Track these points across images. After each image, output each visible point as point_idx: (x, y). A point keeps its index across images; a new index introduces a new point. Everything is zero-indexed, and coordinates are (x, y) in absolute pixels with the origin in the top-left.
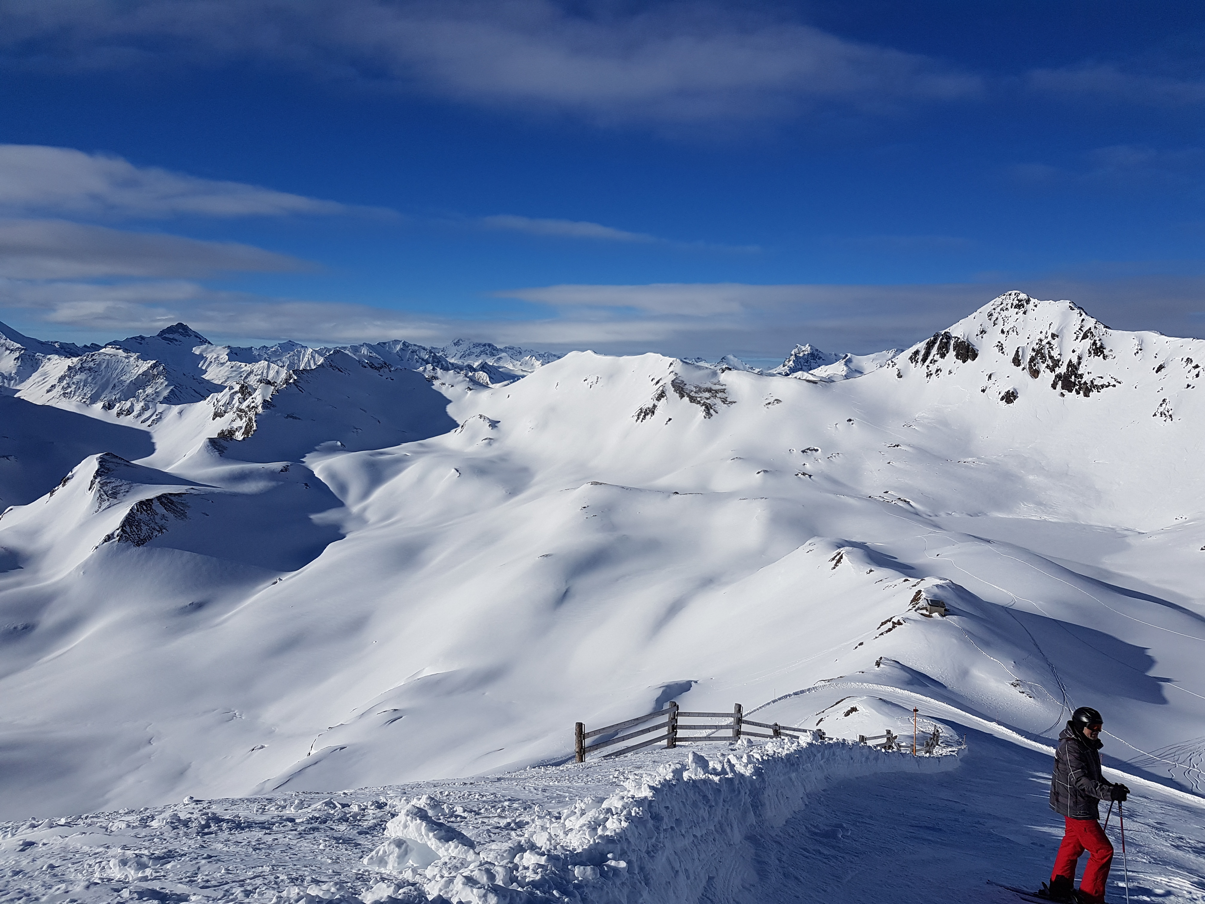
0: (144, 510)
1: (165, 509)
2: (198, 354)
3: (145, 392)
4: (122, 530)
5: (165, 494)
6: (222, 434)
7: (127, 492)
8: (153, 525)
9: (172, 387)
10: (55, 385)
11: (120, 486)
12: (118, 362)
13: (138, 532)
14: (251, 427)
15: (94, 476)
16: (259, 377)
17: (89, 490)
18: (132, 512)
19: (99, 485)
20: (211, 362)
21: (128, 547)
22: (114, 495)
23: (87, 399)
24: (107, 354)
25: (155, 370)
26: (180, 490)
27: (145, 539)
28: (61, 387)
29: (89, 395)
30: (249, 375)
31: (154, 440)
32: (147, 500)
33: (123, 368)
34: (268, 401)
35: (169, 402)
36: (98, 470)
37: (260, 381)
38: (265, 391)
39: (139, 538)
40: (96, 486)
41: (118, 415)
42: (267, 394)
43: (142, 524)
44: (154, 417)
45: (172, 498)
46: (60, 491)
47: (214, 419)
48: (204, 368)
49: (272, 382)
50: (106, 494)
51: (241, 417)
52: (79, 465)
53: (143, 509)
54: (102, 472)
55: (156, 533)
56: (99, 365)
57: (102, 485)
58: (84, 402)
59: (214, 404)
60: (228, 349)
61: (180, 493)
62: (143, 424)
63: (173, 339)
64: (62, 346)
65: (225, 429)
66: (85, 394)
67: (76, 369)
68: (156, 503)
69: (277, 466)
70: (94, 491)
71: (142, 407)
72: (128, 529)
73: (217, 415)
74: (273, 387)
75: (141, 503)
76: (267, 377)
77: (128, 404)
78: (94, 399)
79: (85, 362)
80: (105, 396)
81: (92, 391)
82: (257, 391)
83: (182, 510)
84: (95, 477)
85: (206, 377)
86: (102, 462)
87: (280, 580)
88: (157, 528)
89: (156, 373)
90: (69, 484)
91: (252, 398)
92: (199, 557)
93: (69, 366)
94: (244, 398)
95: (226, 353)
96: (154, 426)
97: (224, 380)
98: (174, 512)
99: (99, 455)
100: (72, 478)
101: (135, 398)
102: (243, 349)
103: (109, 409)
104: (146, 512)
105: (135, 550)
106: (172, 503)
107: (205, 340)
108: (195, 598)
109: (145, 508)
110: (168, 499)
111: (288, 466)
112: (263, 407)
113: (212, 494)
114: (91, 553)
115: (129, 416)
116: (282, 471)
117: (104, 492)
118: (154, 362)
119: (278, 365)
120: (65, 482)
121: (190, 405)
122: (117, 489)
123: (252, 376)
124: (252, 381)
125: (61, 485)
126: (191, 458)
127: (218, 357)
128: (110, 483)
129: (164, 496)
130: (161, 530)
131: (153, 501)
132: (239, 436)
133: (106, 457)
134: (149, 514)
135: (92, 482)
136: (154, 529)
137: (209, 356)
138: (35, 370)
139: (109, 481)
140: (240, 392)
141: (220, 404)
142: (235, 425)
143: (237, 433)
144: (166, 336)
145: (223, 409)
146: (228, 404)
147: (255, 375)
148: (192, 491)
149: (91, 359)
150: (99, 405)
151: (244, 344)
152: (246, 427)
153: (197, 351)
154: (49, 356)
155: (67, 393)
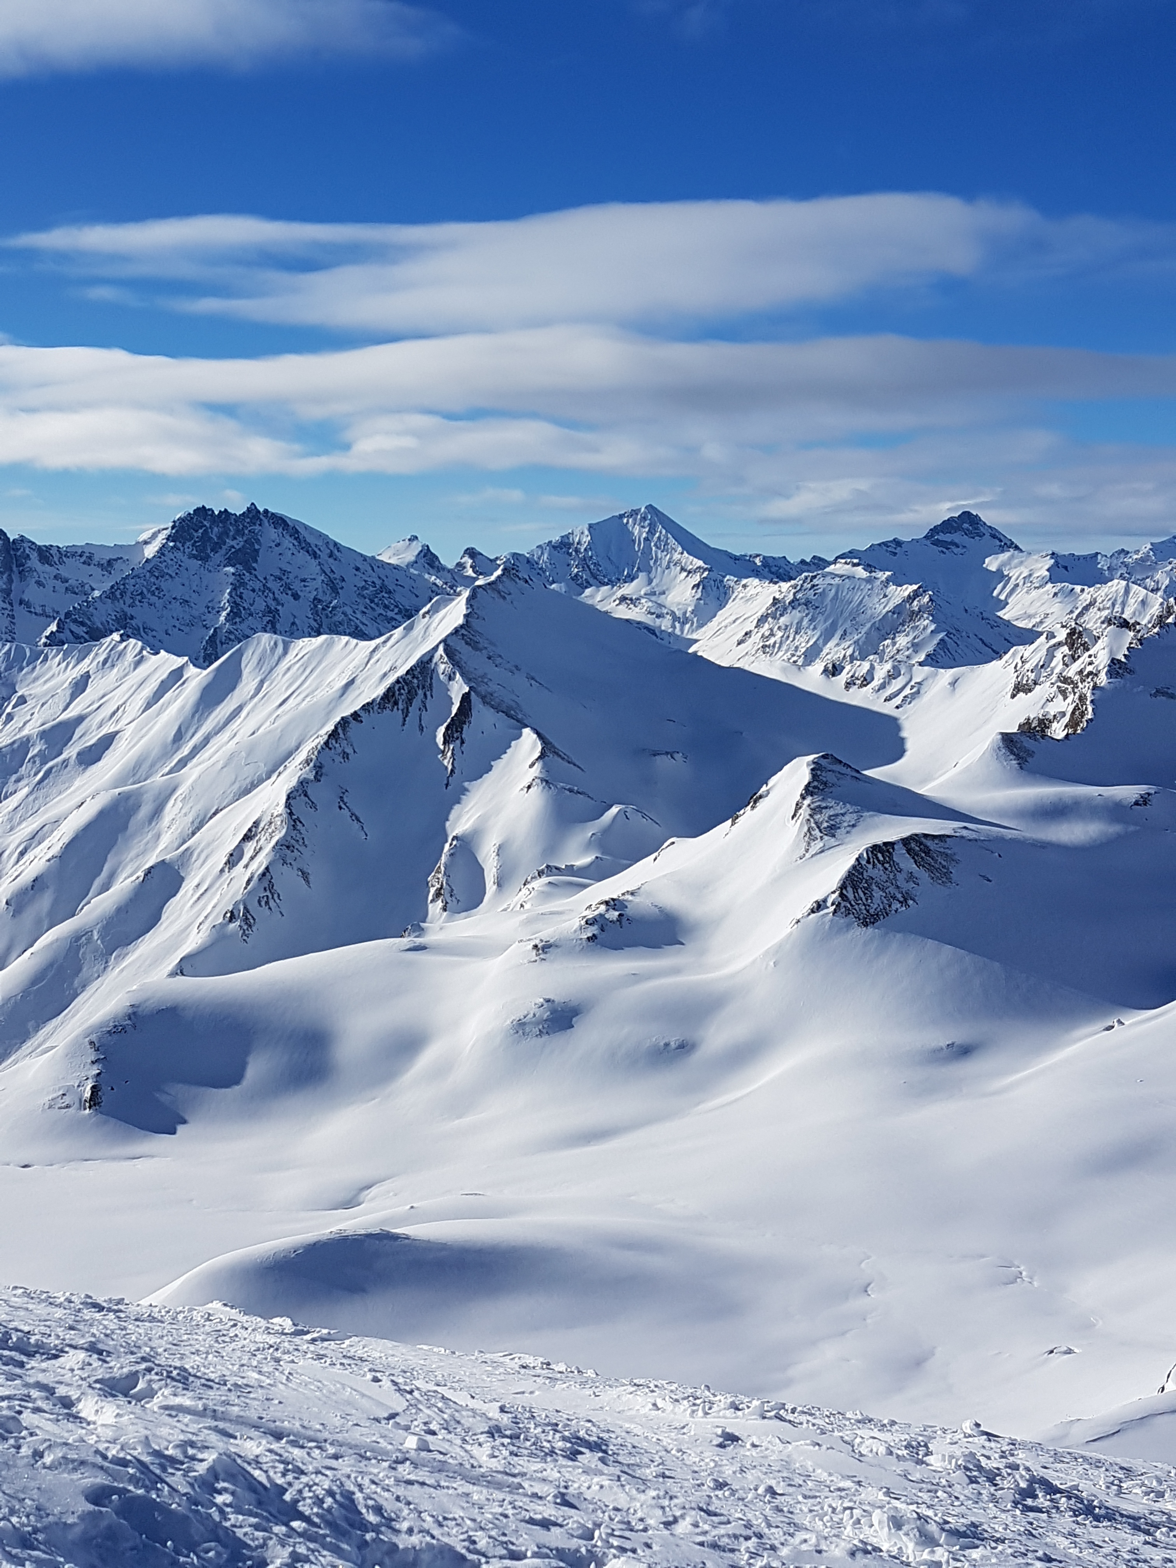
0: (879, 861)
1: (916, 862)
2: (994, 570)
3: (894, 644)
4: (841, 895)
5: (916, 835)
6: (1026, 728)
7: (854, 826)
8: (892, 890)
9: (942, 635)
10: (751, 631)
11: (843, 815)
12: (853, 589)
13: (867, 900)
14: (1082, 714)
15: (801, 795)
16: (1106, 613)
17: (793, 818)
18: (860, 863)
19: (809, 812)
20: (1017, 585)
21: (848, 926)
22: (831, 830)
23: (800, 657)
24: (837, 575)
25: (915, 603)
26: (942, 829)
27: (877, 915)
28: (760, 635)
29: (803, 650)
30: (1086, 608)
31: (904, 734)
32: (885, 844)
33: (862, 601)
34: (1119, 661)
35: (934, 663)
36: (809, 783)
37: (1109, 621)
38: (1116, 638)
39: (868, 911)
40: (804, 812)
41: (848, 685)
42: (1119, 648)
43: (874, 887)
44: (907, 691)
45: (929, 843)
46: (748, 816)
47: (1013, 696)
48: (1002, 597)
49: (1131, 621)
50: (818, 827)
51: (1064, 693)
52: (779, 774)
53: (877, 858)
54: (815, 787)
55: (896, 905)
56: (823, 594)
57: (815, 810)
58: (795, 662)
59: (1015, 667)
60: (1052, 558)
61: (943, 836)
62: (887, 703)
63: (953, 543)
64: (766, 561)
65: (1032, 717)
66: (797, 648)
67: (784, 603)
68: (900, 850)
69: (1128, 792)
70: (799, 821)
71: (889, 672)
72: (850, 894)
73: (1020, 688)
74: (1132, 634)
75: (875, 848)
76: (1123, 613)
77: (866, 666)
78: (811, 656)
79: (800, 590)
80: (828, 651)
81: (808, 642)
82: (1100, 641)
83: (944, 867)
84: (803, 797)
85: (1005, 614)
86: (816, 770)
87: (1120, 1022)
88: (899, 896)
89: (916, 609)
90: (762, 805)
91: (1090, 656)
92: (968, 959)
93: (774, 598)
94: (1073, 657)
95: (1047, 567)
96: (907, 707)
97: (1038, 620)
98: (930, 869)
99: (811, 758)
100: (767, 796)
101: (876, 656)
102: (1079, 557)
103: (834, 675)
104: (883, 865)
105: (859, 933)
106: (927, 851)
107: (1009, 543)
108: (958, 1034)
109: (881, 858)
110: (921, 843)
111: (1149, 794)
112: (1111, 673)
113: (1001, 839)
114: (789, 930)
115: (865, 689)
116: (1137, 803)
117: (816, 823)
118: (915, 587)
119: (1145, 588)
120: (755, 802)
121: (972, 670)
122: (838, 820)
123: (1093, 610)
124: (1093, 621)
125: (749, 807)
126: (967, 769)
127: (1030, 575)
128: (826, 808)
129: (914, 838)
130: (906, 900)
131: (896, 847)
132: (1058, 731)
133: (824, 762)
134: (886, 869)
135: (797, 804)
136: (894, 898)
137: (1014, 574)
138: (721, 606)
139: (824, 805)
140: (1066, 643)
141: (1028, 666)
142: (1053, 709)
143: (1055, 725)
144: (940, 538)
145: (1032, 676)
146: (1042, 667)
147: (1099, 609)
148: (965, 833)
149: (809, 586)
150: (818, 667)
151: (1082, 549)
152: (1073, 713)
153: (992, 563)
154: (744, 581)
155: (769, 646)
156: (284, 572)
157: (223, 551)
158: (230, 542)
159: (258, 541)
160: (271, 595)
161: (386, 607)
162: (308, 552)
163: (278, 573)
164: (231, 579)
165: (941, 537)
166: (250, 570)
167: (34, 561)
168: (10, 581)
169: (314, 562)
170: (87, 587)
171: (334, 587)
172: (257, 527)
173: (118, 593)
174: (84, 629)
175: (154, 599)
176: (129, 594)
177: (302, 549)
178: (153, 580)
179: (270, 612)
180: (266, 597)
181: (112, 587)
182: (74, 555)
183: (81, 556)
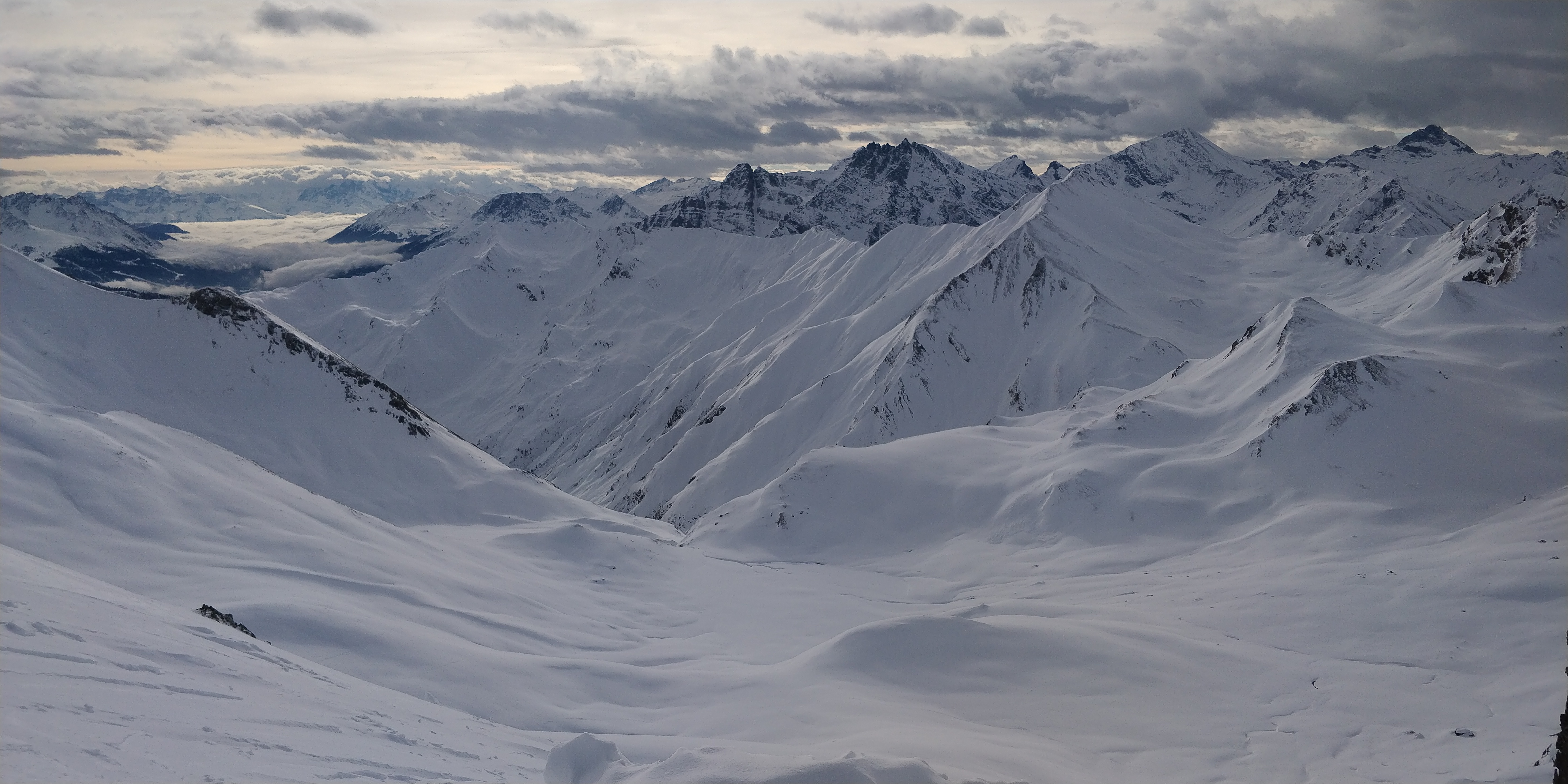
0: (1343, 375)
1: (1370, 376)
4: (1312, 401)
5: (1374, 357)
8: (1353, 396)
9: (1410, 216)
10: (1260, 216)
15: (1286, 327)
17: (1278, 345)
18: (1328, 376)
19: (1290, 341)
25: (1389, 192)
29: (1300, 229)
32: (1348, 363)
34: (1545, 229)
36: (1292, 319)
40: (1287, 340)
42: (1546, 220)
43: (1339, 394)
45: (1384, 362)
46: (1244, 343)
47: (1460, 258)
53: (1341, 373)
54: (1295, 322)
55: (1356, 408)
57: (1295, 340)
63: (1421, 149)
65: (1473, 272)
66: (1295, 227)
67: (1286, 194)
68: (1361, 368)
70: (1282, 347)
72: (1319, 399)
73: (1466, 251)
74: (1558, 209)
75: (1341, 366)
81: (1303, 223)
84: (1286, 330)
86: (1298, 309)
89: (1390, 197)
90: (1256, 335)
91: (1523, 227)
93: (1279, 191)
94: (1510, 228)
98: (1385, 382)
100: (1260, 328)
104: (1346, 377)
106: (1384, 368)
107: (1464, 147)
109: (1345, 373)
110: (1377, 363)
120: (1251, 333)
125: (1246, 337)
129: (1372, 359)
130: (1364, 405)
131: (1356, 365)
133: (1305, 303)
134: (1349, 381)
135: (1282, 335)
136: (1354, 402)
140: (1504, 218)
143: (1491, 277)
145: (1476, 242)
155: (1274, 226)
156: (925, 184)
157: (884, 172)
158: (889, 166)
159: (908, 164)
160: (915, 200)
161: (993, 205)
162: (941, 170)
163: (920, 184)
164: (890, 190)
165: (1410, 144)
166: (902, 183)
167: (767, 185)
168: (752, 197)
169: (944, 177)
170: (798, 199)
171: (958, 192)
172: (908, 155)
173: (817, 203)
174: (796, 226)
175: (839, 206)
176: (824, 203)
177: (938, 167)
178: (840, 193)
179: (914, 211)
180: (912, 201)
181: (814, 198)
182: (791, 178)
183: (795, 179)
